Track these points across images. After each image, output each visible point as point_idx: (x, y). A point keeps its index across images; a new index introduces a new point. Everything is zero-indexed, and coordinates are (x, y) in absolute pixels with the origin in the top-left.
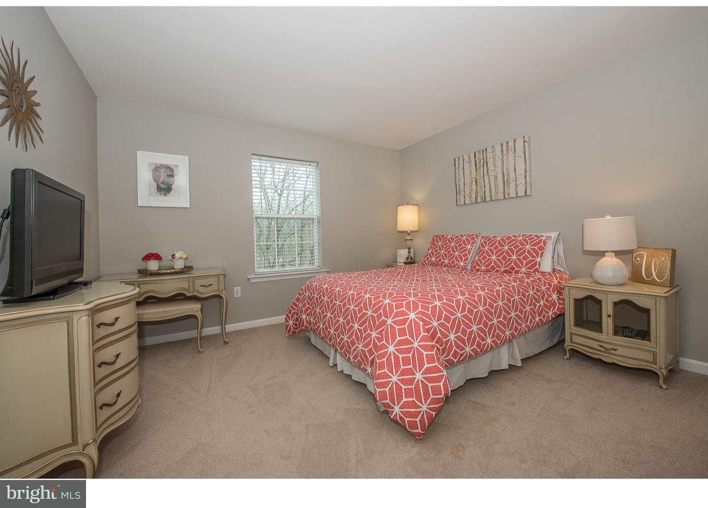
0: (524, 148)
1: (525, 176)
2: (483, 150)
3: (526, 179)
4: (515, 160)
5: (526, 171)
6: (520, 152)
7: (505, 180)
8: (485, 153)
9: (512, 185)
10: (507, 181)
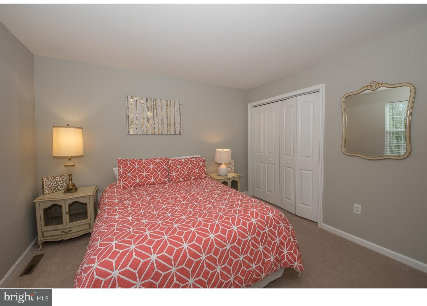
0: (180, 108)
1: (180, 124)
2: (153, 99)
3: (180, 126)
4: (175, 113)
5: (180, 121)
6: (177, 109)
7: (169, 123)
8: (155, 101)
9: (173, 127)
10: (170, 124)
